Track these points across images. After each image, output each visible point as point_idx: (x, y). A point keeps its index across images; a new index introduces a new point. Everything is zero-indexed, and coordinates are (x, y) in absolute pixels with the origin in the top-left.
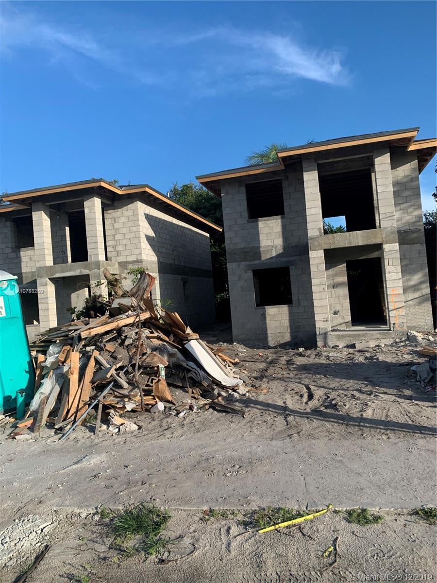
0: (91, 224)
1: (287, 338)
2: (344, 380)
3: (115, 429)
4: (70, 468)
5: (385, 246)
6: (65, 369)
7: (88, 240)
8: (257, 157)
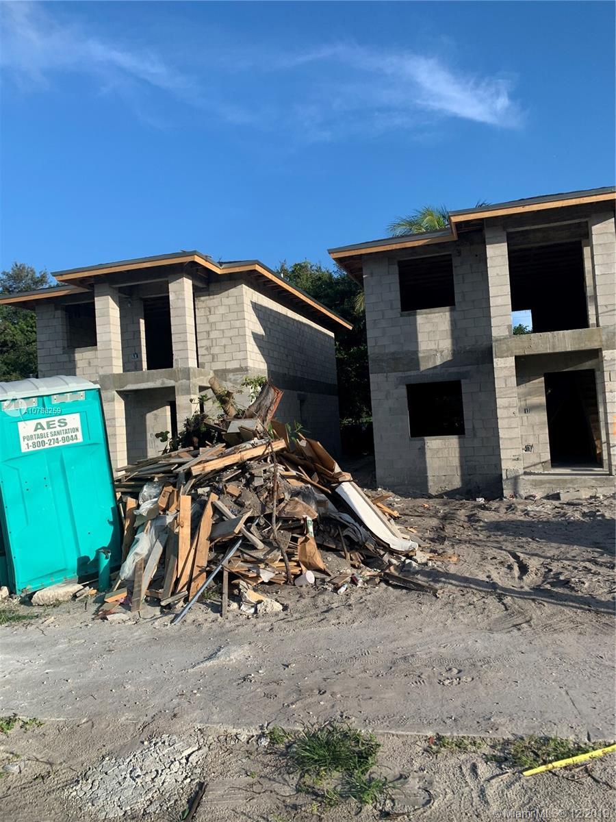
0: (178, 316)
1: (457, 483)
2: (564, 546)
3: (249, 609)
4: (202, 665)
5: (604, 353)
6: (169, 519)
7: (174, 338)
8: (403, 225)
